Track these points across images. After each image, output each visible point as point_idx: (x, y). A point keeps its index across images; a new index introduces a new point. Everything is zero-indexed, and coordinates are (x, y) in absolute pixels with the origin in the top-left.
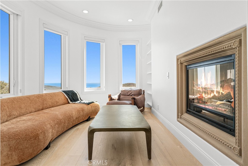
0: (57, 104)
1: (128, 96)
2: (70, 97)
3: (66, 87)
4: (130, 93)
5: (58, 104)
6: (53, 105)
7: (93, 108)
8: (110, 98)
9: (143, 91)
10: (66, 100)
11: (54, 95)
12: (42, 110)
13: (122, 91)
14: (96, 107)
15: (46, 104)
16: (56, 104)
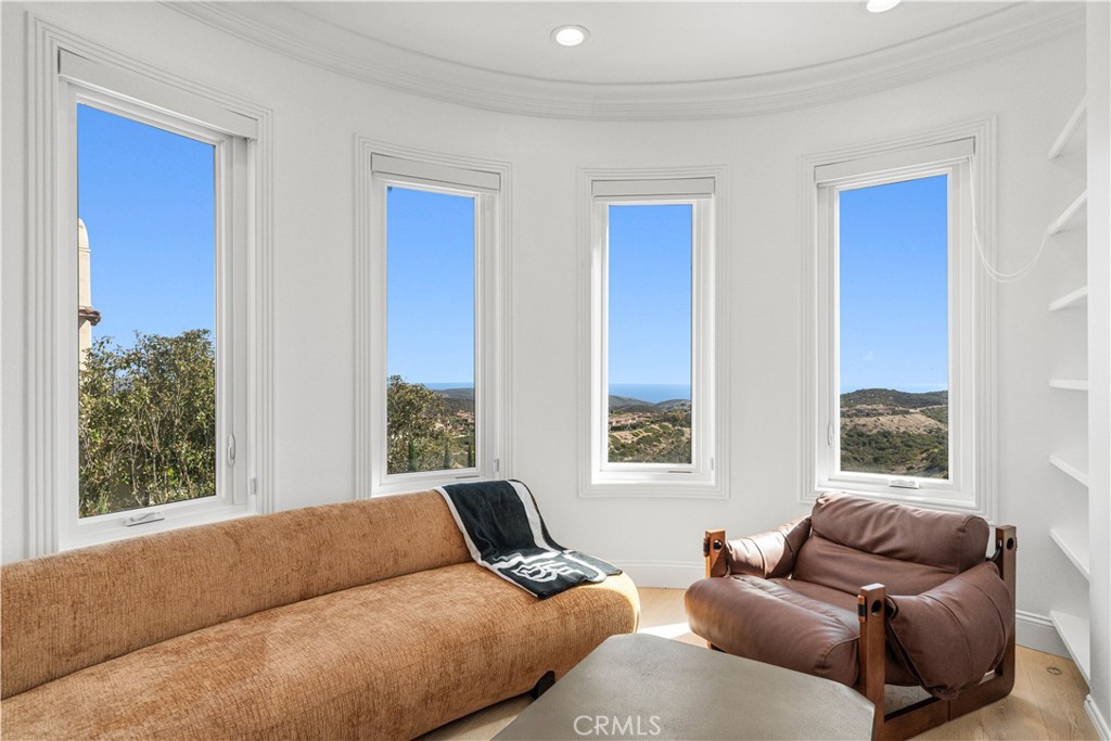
0: (396, 561)
1: (864, 549)
2: (483, 525)
3: (495, 458)
4: (879, 533)
5: (404, 564)
6: (372, 572)
7: (572, 623)
8: (716, 553)
9: (999, 532)
10: (455, 539)
11: (388, 515)
12: (303, 598)
13: (818, 505)
14: (600, 618)
15: (330, 568)
16: (390, 564)
